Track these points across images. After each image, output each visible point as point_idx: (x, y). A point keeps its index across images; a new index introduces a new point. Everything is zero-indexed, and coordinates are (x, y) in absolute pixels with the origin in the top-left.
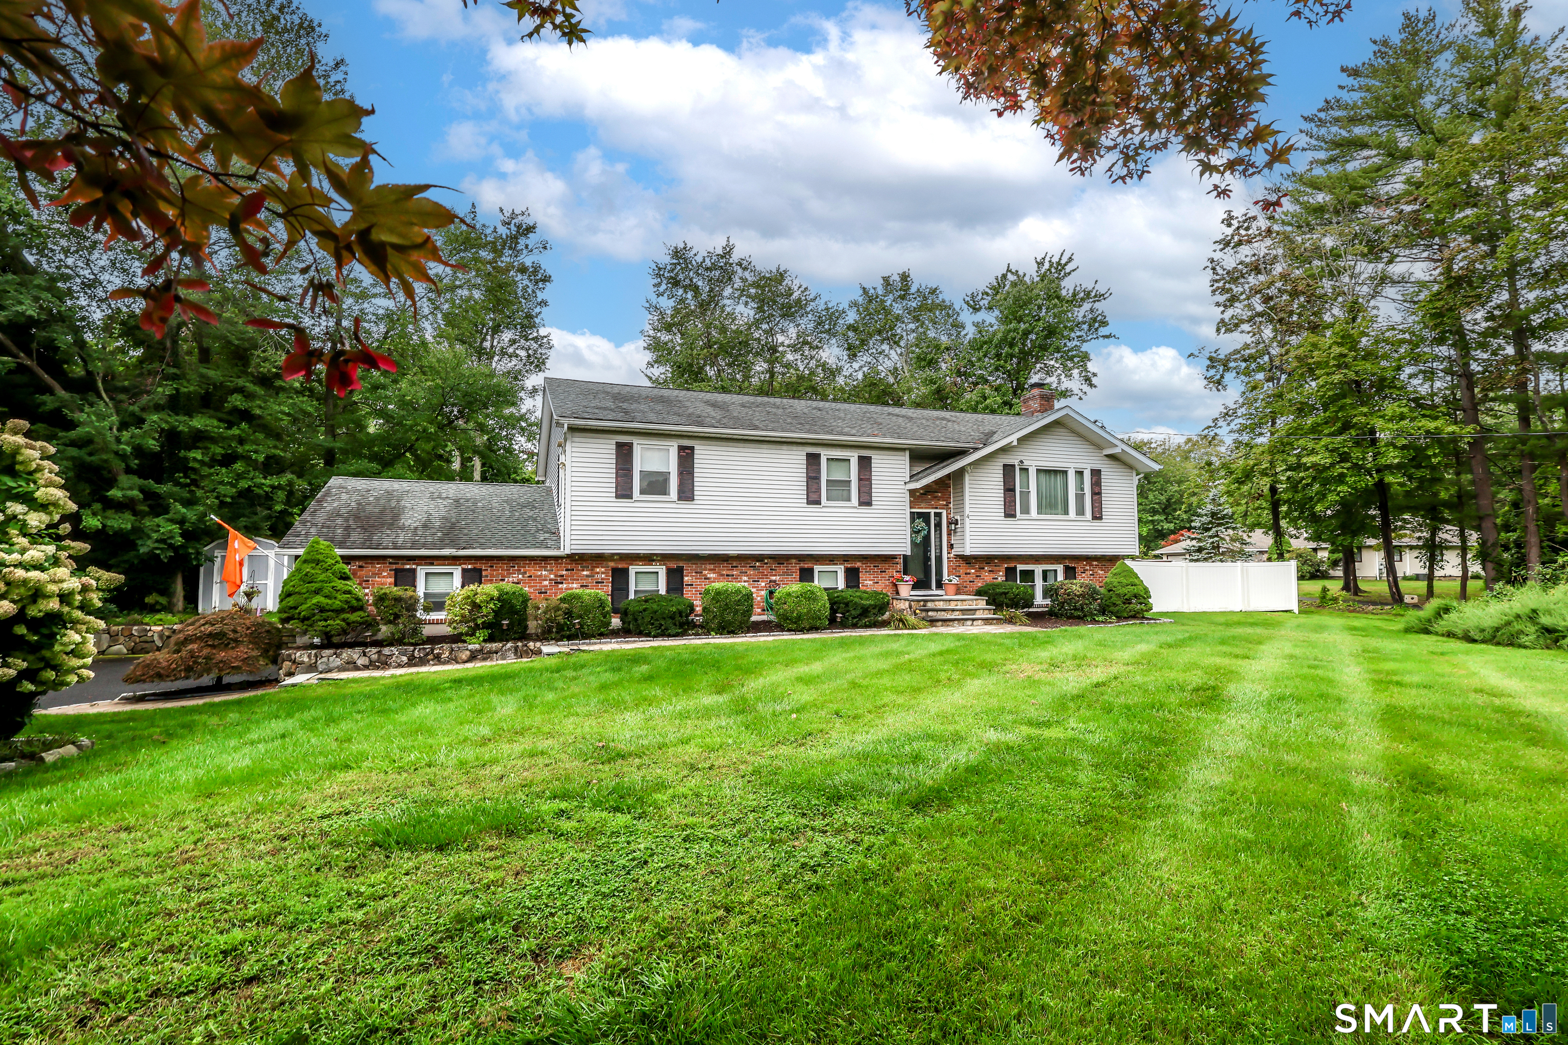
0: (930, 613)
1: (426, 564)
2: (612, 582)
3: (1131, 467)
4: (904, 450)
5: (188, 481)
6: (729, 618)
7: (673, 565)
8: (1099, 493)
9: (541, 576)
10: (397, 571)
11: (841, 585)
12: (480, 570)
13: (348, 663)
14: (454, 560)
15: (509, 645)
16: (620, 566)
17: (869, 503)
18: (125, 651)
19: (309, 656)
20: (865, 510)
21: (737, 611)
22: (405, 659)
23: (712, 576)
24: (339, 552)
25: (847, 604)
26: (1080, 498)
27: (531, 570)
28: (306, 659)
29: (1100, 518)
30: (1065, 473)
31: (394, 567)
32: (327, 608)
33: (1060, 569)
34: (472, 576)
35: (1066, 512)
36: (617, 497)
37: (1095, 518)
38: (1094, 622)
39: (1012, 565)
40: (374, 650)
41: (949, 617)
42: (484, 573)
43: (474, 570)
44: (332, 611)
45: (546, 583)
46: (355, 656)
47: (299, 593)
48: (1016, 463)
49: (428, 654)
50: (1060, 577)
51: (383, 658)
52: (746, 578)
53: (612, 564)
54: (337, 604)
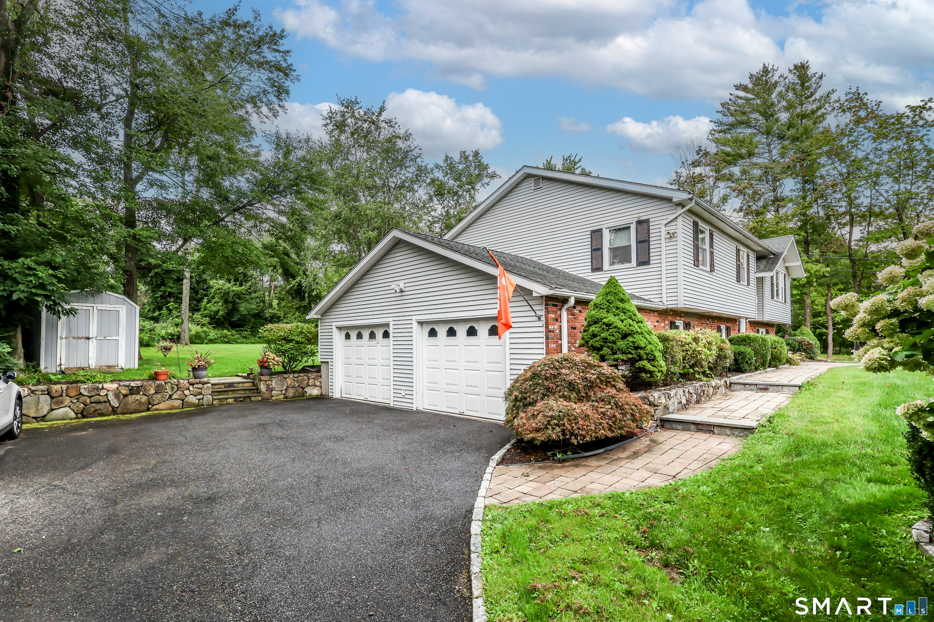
4: (755, 251)
7: (687, 321)
13: (679, 403)
16: (672, 320)
18: (73, 415)
19: (665, 397)
22: (696, 397)
28: (663, 401)
36: (694, 264)
49: (701, 391)
51: (690, 397)
53: (670, 318)
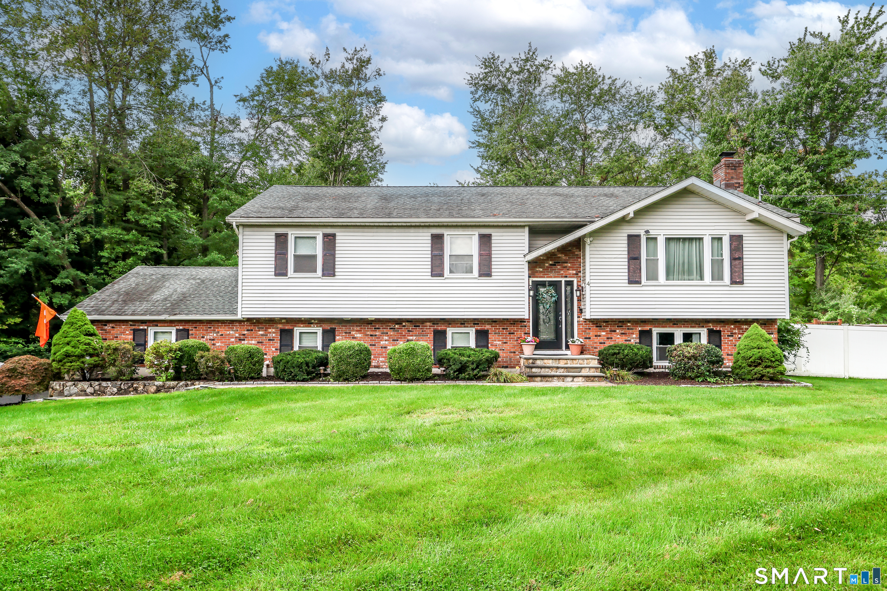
0: (534, 370)
1: (153, 326)
2: (281, 340)
3: (781, 231)
4: (524, 226)
5: (102, 271)
6: (343, 367)
7: (328, 327)
8: (741, 259)
9: (229, 334)
10: (135, 331)
11: (472, 344)
12: (188, 330)
13: (81, 391)
14: (171, 323)
15: (182, 383)
16: (287, 328)
17: (489, 275)
19: (60, 386)
20: (485, 280)
21: (349, 364)
22: (115, 390)
23: (359, 335)
24: (89, 318)
25: (449, 360)
26: (717, 264)
27: (223, 330)
28: (58, 387)
29: (742, 283)
30: (701, 239)
31: (133, 327)
32: (72, 354)
33: (704, 332)
34: (183, 334)
35: (702, 278)
36: (276, 275)
37: (733, 282)
38: (705, 382)
39: (647, 328)
40: (97, 383)
41: (553, 373)
42: (190, 332)
43: (184, 330)
44: (75, 356)
45: (233, 340)
46: (86, 387)
47: (59, 344)
48: (642, 233)
49: (129, 387)
50: (704, 340)
51: (103, 389)
52: (387, 338)
53: (280, 326)
54: (78, 351)
